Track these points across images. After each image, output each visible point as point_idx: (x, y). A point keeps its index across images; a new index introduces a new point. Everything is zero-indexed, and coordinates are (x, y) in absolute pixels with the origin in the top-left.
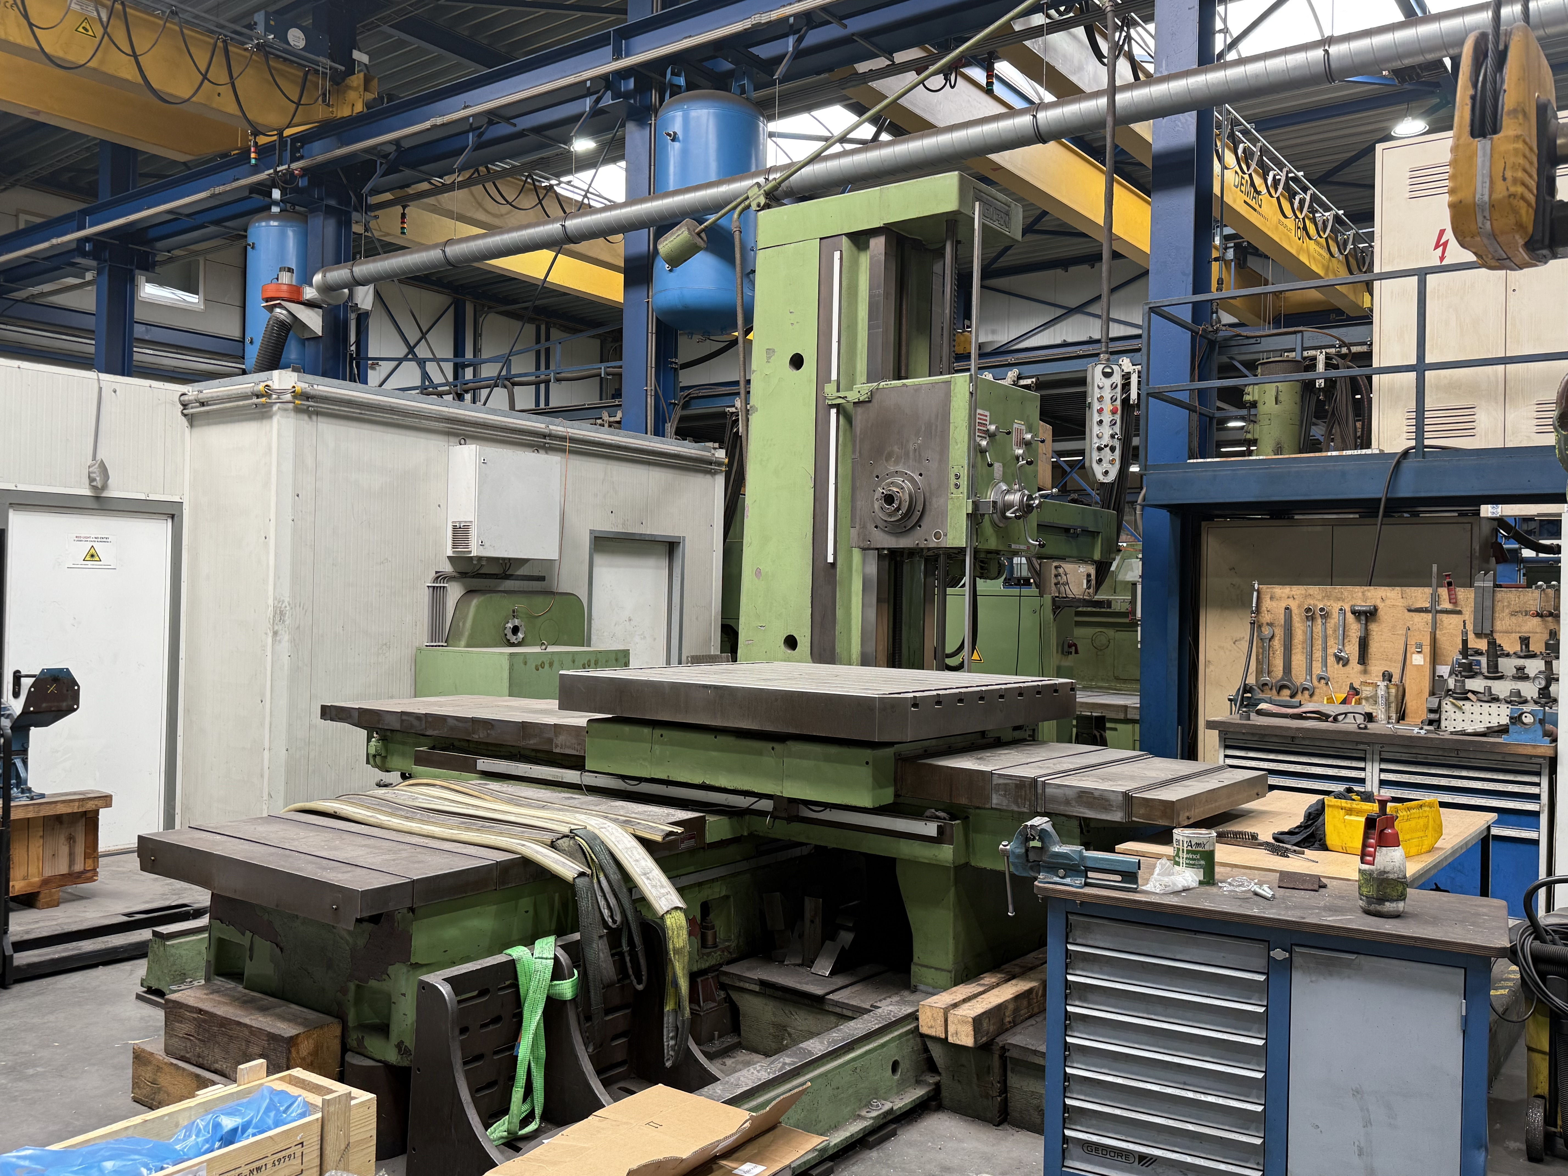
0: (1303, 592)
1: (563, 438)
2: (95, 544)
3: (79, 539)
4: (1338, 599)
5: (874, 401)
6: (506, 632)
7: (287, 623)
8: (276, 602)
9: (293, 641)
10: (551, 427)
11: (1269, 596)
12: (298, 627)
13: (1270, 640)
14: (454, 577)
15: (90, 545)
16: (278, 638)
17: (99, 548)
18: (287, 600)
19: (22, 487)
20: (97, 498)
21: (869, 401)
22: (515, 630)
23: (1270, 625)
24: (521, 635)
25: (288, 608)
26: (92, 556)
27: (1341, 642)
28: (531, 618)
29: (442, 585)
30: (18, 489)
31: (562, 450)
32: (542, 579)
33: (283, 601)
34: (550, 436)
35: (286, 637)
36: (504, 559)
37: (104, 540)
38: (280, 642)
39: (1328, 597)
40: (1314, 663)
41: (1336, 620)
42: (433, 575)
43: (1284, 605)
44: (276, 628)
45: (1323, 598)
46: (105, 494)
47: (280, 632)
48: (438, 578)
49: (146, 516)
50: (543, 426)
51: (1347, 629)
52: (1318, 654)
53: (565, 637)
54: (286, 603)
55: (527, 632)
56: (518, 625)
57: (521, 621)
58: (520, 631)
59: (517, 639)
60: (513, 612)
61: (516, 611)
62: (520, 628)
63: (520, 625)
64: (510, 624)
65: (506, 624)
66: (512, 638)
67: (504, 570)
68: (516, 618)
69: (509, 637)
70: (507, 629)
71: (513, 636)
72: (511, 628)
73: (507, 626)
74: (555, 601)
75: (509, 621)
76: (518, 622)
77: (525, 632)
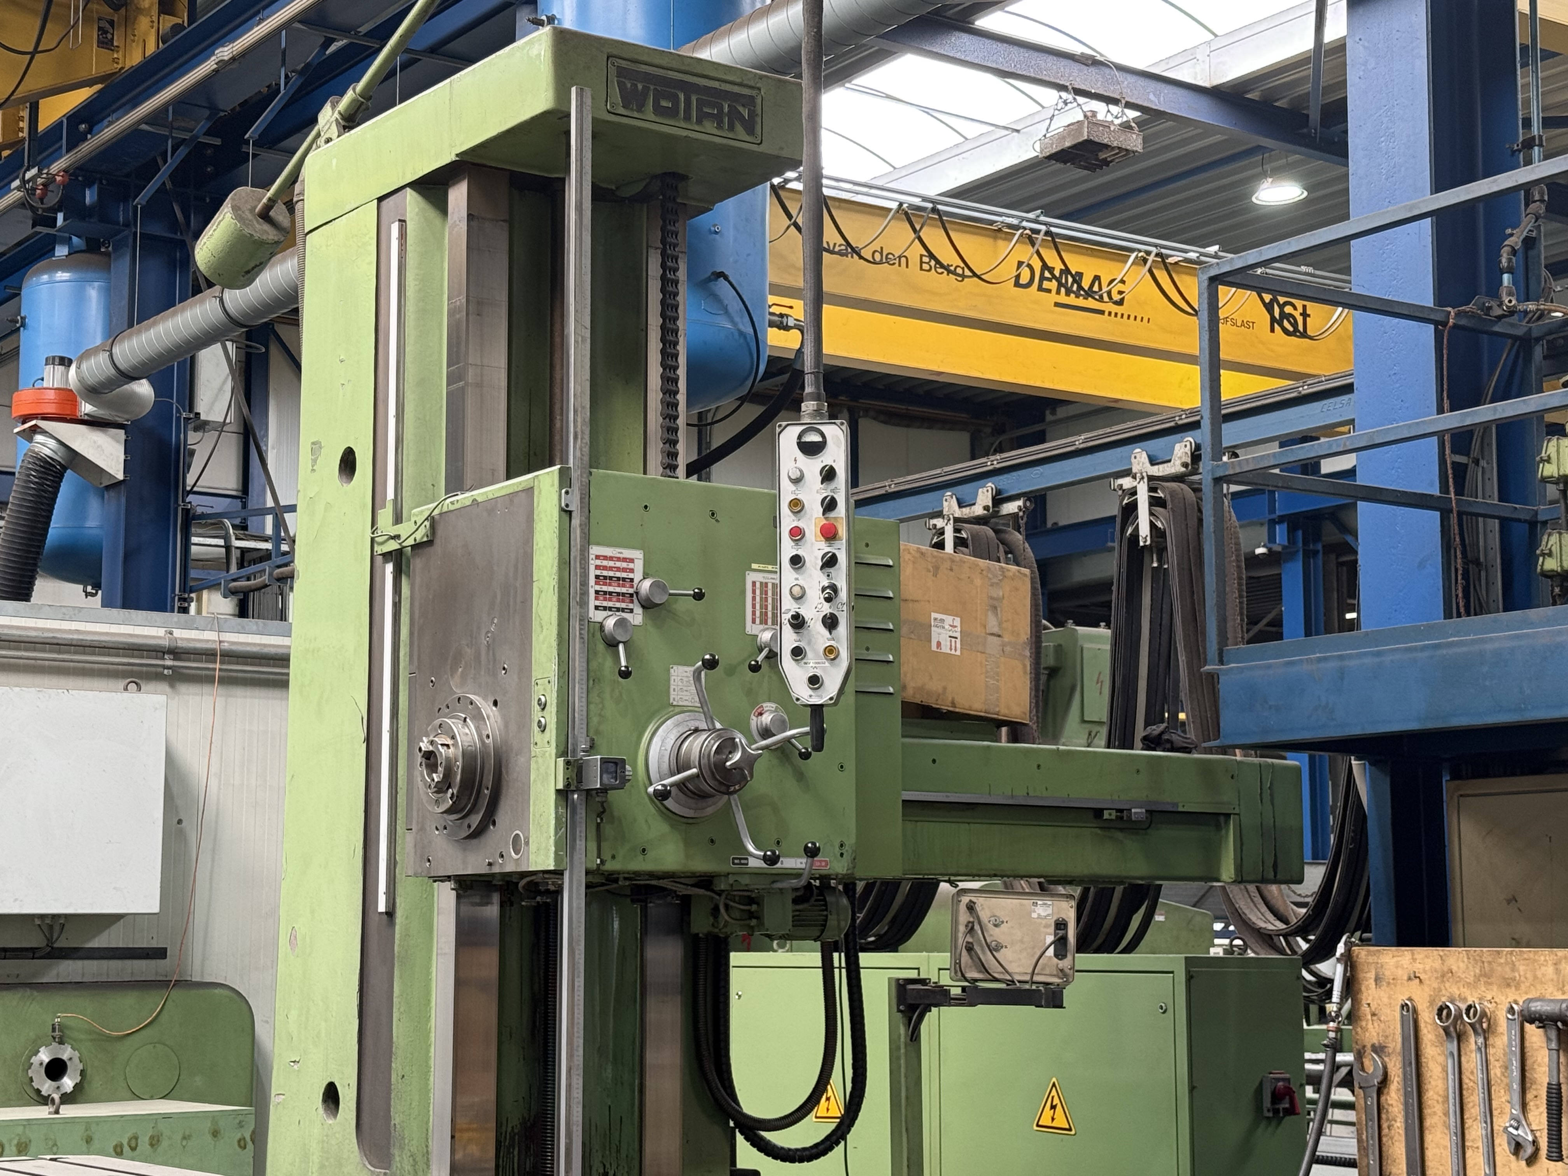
0: (1437, 964)
1: (209, 655)
4: (1508, 983)
5: (438, 541)
6: (30, 1073)
10: (177, 633)
11: (1371, 975)
13: (1380, 1092)
21: (430, 543)
22: (56, 1070)
23: (1379, 1049)
24: (68, 1083)
27: (1516, 1098)
28: (103, 1041)
31: (205, 679)
32: (160, 953)
34: (176, 653)
36: (42, 917)
39: (1485, 976)
40: (1469, 1153)
41: (1505, 1038)
43: (1402, 998)
45: (1477, 979)
50: (161, 632)
51: (1529, 1062)
52: (1476, 1132)
53: (198, 1081)
55: (89, 1071)
56: (65, 1057)
57: (73, 1048)
58: (68, 1071)
59: (58, 1088)
60: (54, 1030)
61: (62, 1027)
62: (68, 1063)
63: (70, 1059)
64: (44, 1056)
65: (31, 1057)
66: (46, 1086)
67: (48, 940)
68: (61, 1043)
69: (36, 1085)
70: (33, 1067)
71: (50, 1081)
72: (45, 1064)
73: (34, 1060)
74: (167, 1003)
75: (42, 1049)
76: (64, 1052)
77: (83, 1073)
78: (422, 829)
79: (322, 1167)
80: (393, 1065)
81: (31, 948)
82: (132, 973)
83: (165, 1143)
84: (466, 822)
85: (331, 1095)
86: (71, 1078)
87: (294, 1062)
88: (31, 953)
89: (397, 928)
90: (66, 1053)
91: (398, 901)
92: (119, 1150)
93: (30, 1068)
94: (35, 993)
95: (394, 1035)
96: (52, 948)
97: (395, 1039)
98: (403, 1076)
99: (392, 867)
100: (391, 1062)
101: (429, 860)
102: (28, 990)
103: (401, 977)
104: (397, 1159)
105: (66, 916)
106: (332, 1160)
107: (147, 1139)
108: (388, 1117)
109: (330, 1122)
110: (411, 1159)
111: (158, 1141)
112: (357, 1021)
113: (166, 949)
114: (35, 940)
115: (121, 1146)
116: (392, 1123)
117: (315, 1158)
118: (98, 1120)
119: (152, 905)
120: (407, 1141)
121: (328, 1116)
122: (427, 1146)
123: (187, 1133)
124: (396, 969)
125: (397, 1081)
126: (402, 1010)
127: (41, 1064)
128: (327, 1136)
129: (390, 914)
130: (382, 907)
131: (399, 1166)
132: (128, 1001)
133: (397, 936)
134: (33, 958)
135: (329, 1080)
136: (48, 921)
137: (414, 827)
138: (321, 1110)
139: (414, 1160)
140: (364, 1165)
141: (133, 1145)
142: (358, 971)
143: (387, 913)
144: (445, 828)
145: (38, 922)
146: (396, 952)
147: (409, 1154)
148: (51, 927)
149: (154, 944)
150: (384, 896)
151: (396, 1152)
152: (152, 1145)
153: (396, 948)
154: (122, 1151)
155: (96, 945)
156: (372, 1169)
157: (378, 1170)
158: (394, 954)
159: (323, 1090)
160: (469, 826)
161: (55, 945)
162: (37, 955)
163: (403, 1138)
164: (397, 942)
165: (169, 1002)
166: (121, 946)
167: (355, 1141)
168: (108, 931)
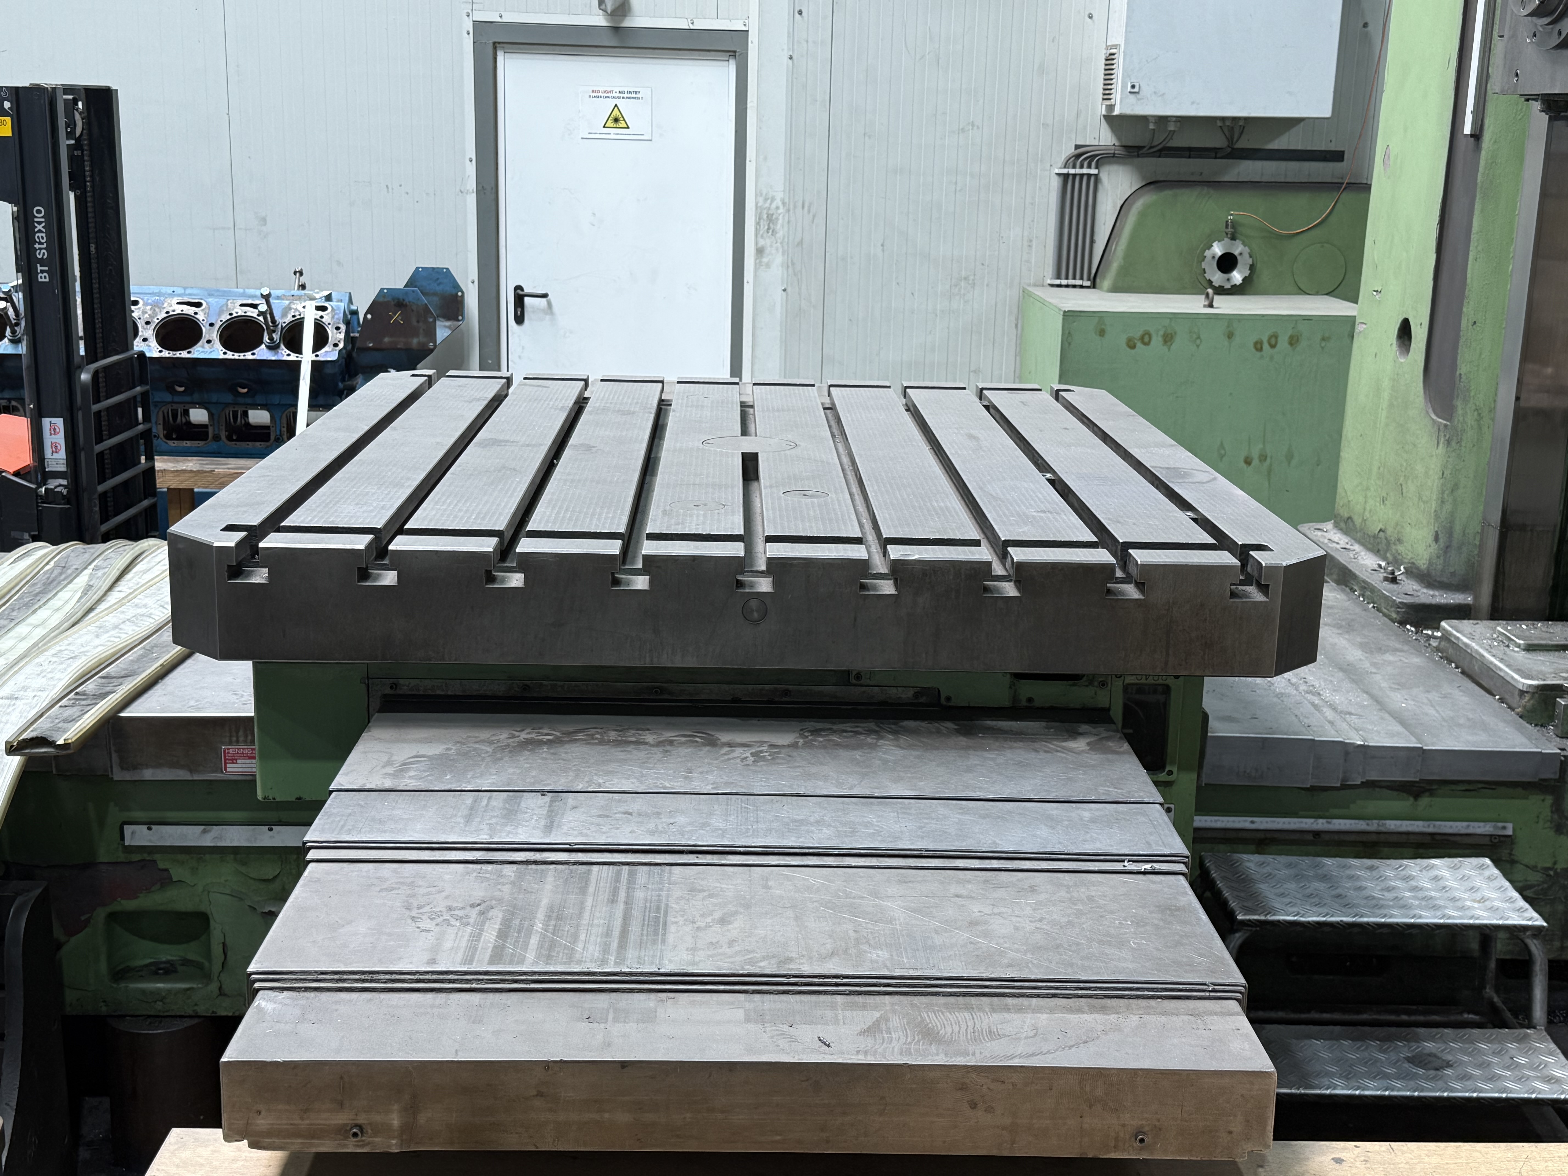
2: (621, 103)
3: (596, 95)
6: (1204, 265)
7: (780, 235)
8: (761, 200)
9: (790, 265)
12: (801, 243)
14: (1114, 156)
15: (613, 102)
16: (765, 260)
17: (627, 108)
18: (779, 196)
19: (508, 18)
20: (616, 30)
22: (1227, 263)
24: (1237, 277)
25: (781, 210)
26: (616, 120)
28: (1274, 239)
29: (1085, 171)
30: (504, 20)
32: (1337, 156)
33: (773, 199)
35: (779, 259)
36: (1223, 119)
37: (633, 95)
38: (768, 266)
42: (1071, 151)
44: (761, 242)
46: (628, 23)
47: (768, 250)
48: (1078, 156)
49: (696, 55)
54: (778, 202)
55: (1259, 266)
56: (1236, 253)
57: (1244, 244)
58: (1239, 265)
59: (1228, 280)
60: (1227, 227)
61: (1234, 224)
62: (1239, 258)
63: (1241, 254)
64: (1218, 250)
65: (1205, 251)
66: (1217, 278)
67: (1228, 140)
68: (1233, 238)
69: (1208, 276)
70: (1206, 260)
71: (1220, 273)
72: (1217, 257)
73: (1208, 253)
74: (1338, 205)
75: (1215, 244)
76: (1237, 248)
77: (1252, 268)
78: (1514, 36)
79: (1391, 405)
80: (1464, 310)
81: (1215, 149)
82: (1309, 175)
83: (1304, 343)
84: (1558, 27)
85: (1405, 331)
86: (1240, 272)
87: (1377, 291)
88: (1213, 153)
89: (1483, 153)
90: (1238, 249)
91: (1487, 122)
92: (1259, 346)
93: (1203, 260)
94: (1212, 191)
95: (1469, 276)
96: (1233, 149)
97: (1469, 281)
98: (1475, 323)
99: (1484, 81)
100: (1462, 304)
101: (1517, 75)
102: (1206, 188)
103: (1482, 211)
104: (1460, 412)
105: (1246, 119)
106: (1400, 400)
107: (1286, 338)
108: (1454, 366)
109: (1402, 360)
110: (1476, 413)
111: (1298, 340)
112: (1434, 256)
113: (1343, 152)
114: (1218, 141)
115: (1261, 343)
116: (1458, 373)
117: (1386, 395)
118: (1240, 318)
119: (1324, 110)
120: (1472, 394)
121: (1401, 353)
122: (1495, 401)
123: (1327, 335)
124: (1477, 200)
125: (1468, 327)
126: (1480, 248)
127: (1214, 257)
128: (1398, 374)
129: (1477, 136)
130: (1467, 130)
131: (1461, 419)
132: (1299, 202)
133: (1482, 163)
134: (1216, 158)
135: (1405, 316)
136: (1228, 123)
137: (1506, 34)
138: (1395, 347)
139: (1479, 414)
140: (1427, 412)
141: (1273, 341)
142: (1440, 200)
143: (1472, 135)
144: (1535, 35)
145: (1219, 123)
146: (1479, 181)
147: (1474, 408)
148: (1232, 129)
149: (1333, 147)
150: (1471, 116)
151: (1459, 403)
152: (1291, 344)
153: (1480, 178)
154: (1262, 348)
155: (1276, 147)
156: (1435, 417)
157: (1440, 420)
158: (1476, 184)
159: (1398, 326)
160: (1560, 33)
161: (1236, 146)
162: (1218, 155)
163: (1469, 390)
164: (1481, 169)
165: (1339, 205)
166: (1299, 148)
167: (1421, 385)
168: (1287, 134)
